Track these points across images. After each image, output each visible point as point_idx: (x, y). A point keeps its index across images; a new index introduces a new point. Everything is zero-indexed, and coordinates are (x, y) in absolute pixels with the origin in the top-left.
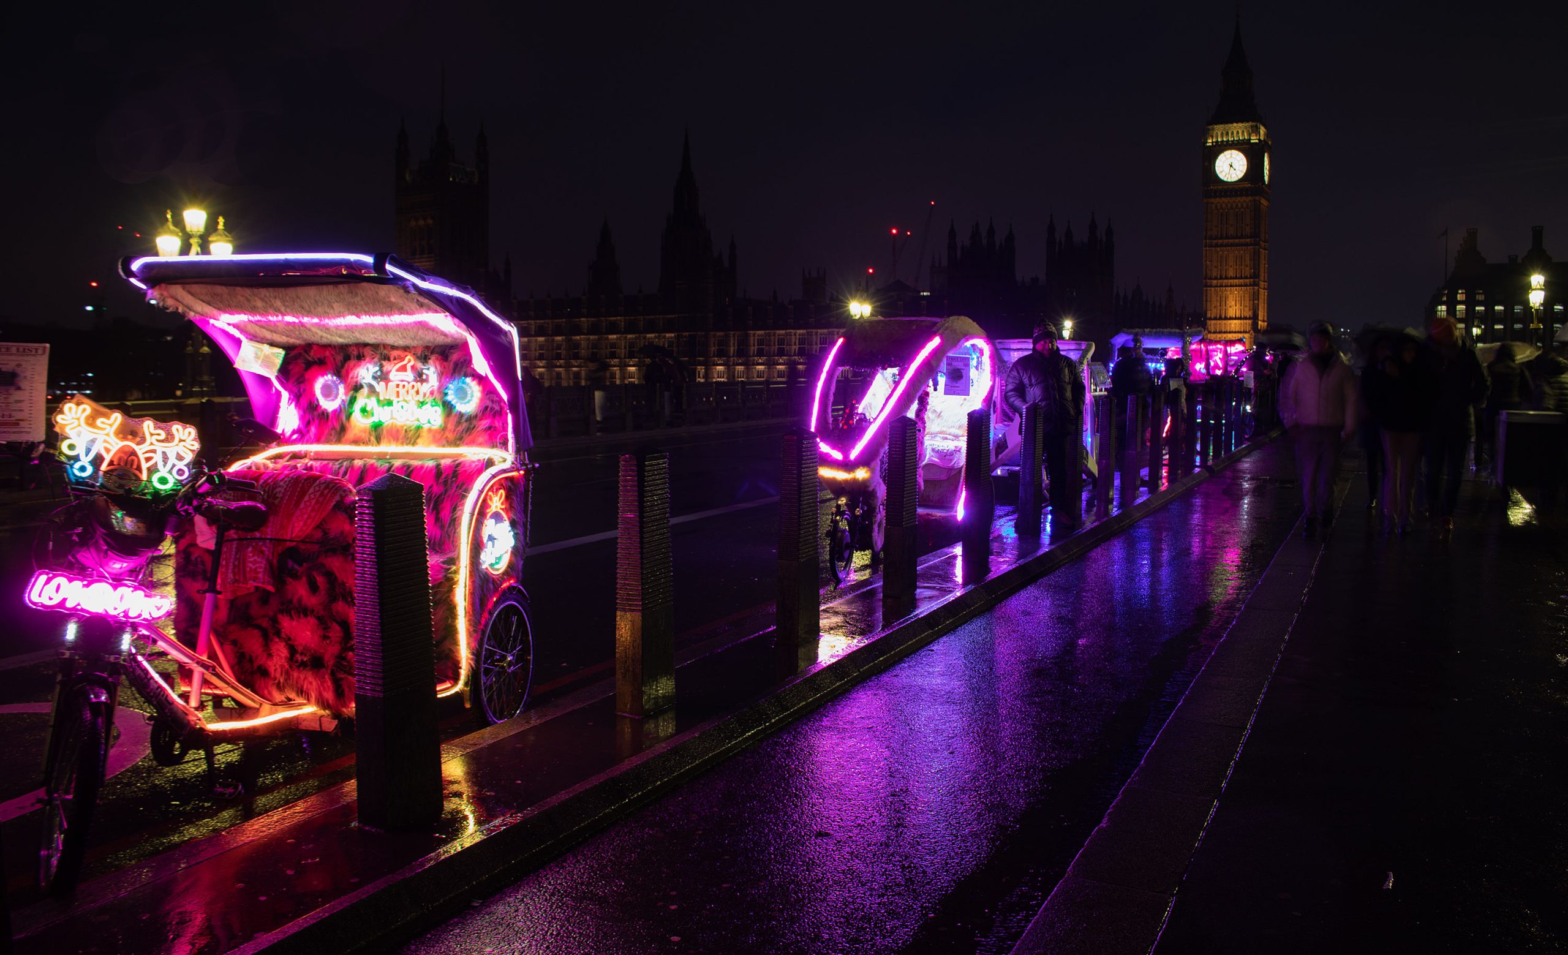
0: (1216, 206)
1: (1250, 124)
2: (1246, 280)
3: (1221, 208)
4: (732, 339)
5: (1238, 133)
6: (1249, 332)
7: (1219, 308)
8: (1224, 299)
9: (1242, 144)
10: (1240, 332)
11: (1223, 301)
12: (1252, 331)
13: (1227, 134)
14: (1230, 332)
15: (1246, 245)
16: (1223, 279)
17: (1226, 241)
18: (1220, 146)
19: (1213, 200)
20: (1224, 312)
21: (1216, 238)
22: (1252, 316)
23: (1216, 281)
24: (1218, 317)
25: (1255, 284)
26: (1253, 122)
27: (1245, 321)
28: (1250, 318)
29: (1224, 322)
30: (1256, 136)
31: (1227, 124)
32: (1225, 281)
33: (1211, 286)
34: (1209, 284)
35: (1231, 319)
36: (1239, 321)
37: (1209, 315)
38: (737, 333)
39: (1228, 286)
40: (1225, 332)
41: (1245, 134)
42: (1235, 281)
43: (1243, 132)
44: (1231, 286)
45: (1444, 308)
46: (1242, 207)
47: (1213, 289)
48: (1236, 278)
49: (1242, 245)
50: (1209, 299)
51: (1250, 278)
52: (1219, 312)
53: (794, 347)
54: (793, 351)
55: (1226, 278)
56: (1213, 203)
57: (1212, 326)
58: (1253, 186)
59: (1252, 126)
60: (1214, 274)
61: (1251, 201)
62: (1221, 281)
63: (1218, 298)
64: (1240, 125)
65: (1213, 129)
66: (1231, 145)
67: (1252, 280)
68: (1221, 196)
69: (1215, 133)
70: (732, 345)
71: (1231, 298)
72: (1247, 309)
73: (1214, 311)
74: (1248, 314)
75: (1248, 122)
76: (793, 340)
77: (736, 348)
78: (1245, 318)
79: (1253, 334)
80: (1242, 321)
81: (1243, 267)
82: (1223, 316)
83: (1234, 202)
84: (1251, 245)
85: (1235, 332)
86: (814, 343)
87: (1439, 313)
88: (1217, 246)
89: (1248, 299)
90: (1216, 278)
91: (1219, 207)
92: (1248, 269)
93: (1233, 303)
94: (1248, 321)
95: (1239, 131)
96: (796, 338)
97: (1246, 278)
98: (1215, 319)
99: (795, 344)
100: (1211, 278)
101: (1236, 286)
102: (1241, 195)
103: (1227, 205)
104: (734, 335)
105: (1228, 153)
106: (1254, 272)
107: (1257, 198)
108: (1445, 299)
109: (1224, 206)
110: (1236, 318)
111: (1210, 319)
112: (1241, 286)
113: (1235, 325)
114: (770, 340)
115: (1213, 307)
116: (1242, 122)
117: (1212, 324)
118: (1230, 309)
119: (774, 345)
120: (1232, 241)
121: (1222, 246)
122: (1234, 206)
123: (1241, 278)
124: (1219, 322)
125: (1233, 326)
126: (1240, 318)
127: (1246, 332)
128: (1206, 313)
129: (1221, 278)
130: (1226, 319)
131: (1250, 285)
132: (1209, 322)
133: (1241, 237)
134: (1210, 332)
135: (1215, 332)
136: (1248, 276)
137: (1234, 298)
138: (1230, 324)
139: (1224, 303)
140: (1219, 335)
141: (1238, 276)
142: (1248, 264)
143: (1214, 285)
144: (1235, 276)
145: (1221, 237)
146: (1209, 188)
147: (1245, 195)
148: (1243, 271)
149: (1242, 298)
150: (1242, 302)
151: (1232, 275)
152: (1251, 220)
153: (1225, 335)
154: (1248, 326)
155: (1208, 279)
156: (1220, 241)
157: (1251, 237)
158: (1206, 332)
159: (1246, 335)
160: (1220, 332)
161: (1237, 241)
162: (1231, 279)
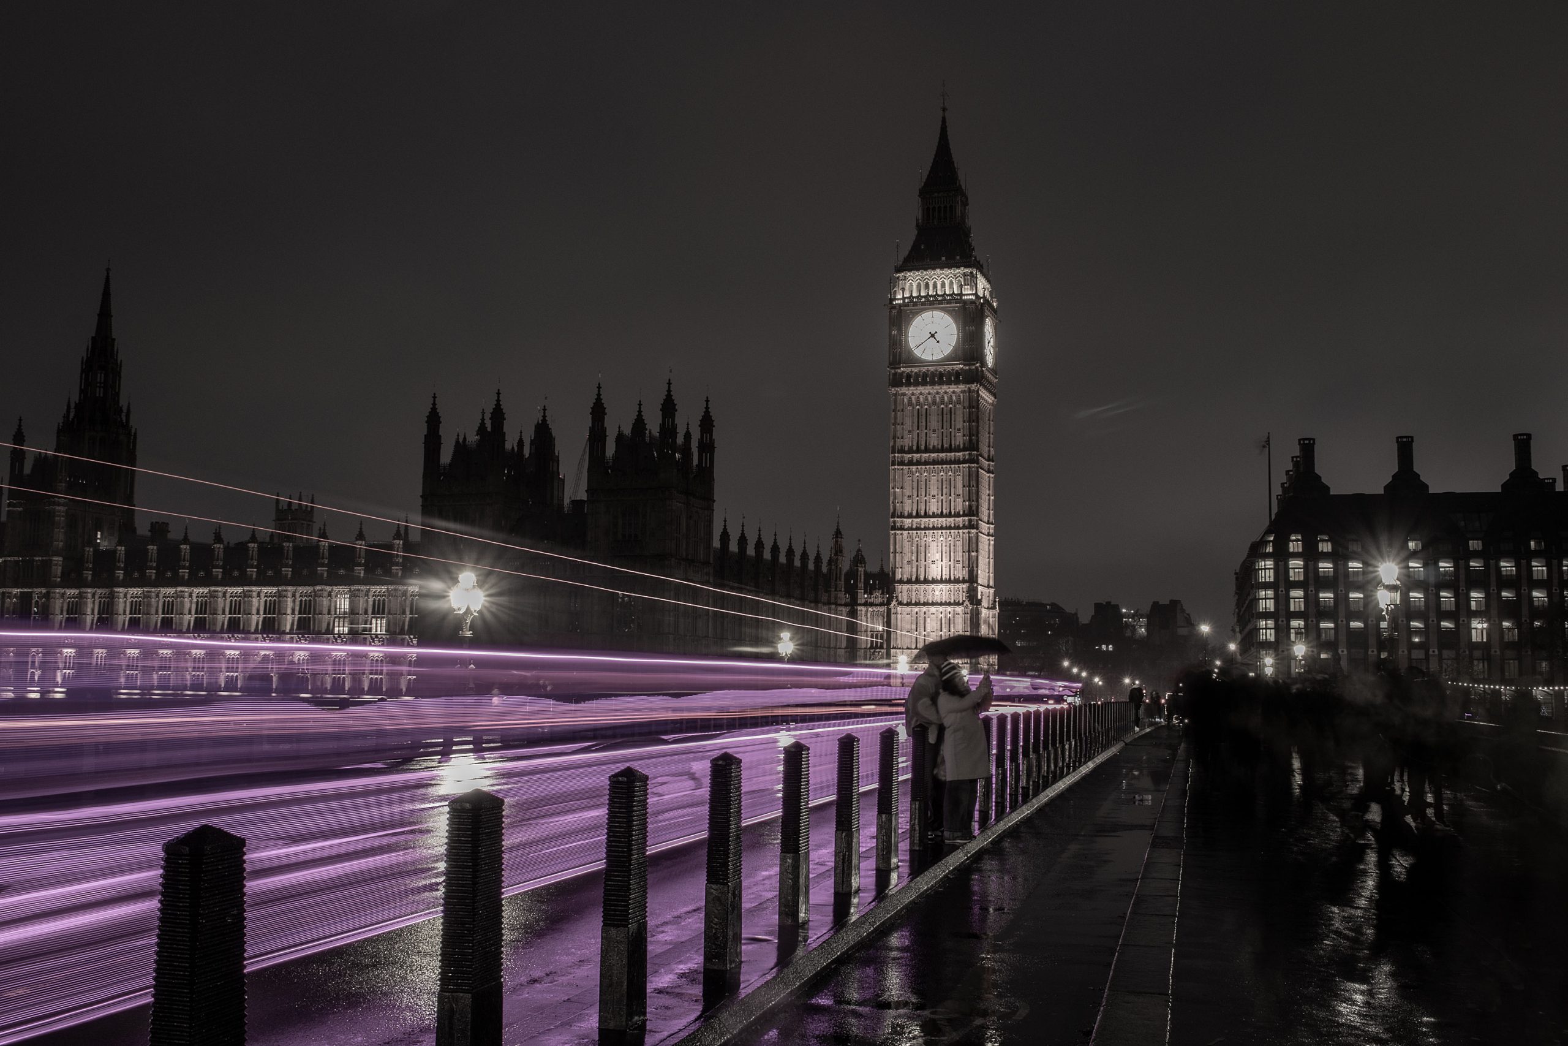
0: (910, 399)
1: (962, 270)
2: (957, 519)
3: (918, 403)
4: (89, 601)
5: (943, 285)
7: (915, 564)
8: (923, 549)
9: (949, 302)
10: (949, 604)
11: (921, 552)
12: (967, 603)
13: (927, 286)
14: (933, 604)
15: (957, 462)
16: (922, 517)
17: (925, 455)
18: (915, 304)
19: (904, 390)
20: (923, 570)
21: (910, 451)
22: (966, 577)
23: (910, 520)
24: (914, 579)
25: (971, 526)
26: (966, 267)
27: (957, 586)
28: (964, 581)
29: (923, 586)
30: (972, 289)
31: (926, 269)
32: (924, 520)
33: (902, 528)
34: (898, 525)
35: (934, 581)
36: (948, 586)
37: (898, 576)
38: (99, 591)
39: (938, 529)
40: (925, 604)
41: (955, 286)
42: (940, 519)
43: (951, 282)
44: (934, 528)
45: (1270, 563)
46: (950, 401)
47: (905, 533)
48: (942, 515)
49: (950, 462)
50: (898, 550)
51: (964, 515)
52: (914, 570)
53: (187, 617)
54: (186, 624)
55: (926, 515)
56: (904, 394)
57: (905, 594)
58: (967, 367)
59: (965, 274)
60: (907, 509)
61: (963, 392)
62: (918, 520)
63: (914, 549)
64: (947, 271)
65: (905, 278)
66: (932, 303)
67: (967, 518)
68: (916, 384)
69: (907, 283)
70: (89, 611)
71: (933, 546)
72: (960, 566)
73: (907, 568)
74: (961, 573)
75: (958, 267)
76: (187, 605)
77: (96, 616)
78: (957, 581)
79: (970, 607)
80: (952, 586)
81: (952, 498)
82: (922, 579)
83: (938, 393)
84: (965, 462)
85: (941, 604)
86: (220, 612)
87: (1262, 573)
88: (911, 463)
89: (961, 549)
90: (910, 516)
91: (914, 401)
92: (960, 500)
93: (938, 556)
94: (961, 586)
95: (946, 281)
96: (191, 602)
97: (957, 515)
98: (909, 581)
99: (190, 613)
100: (902, 516)
101: (942, 528)
102: (949, 382)
103: (926, 399)
104: (94, 595)
105: (927, 315)
106: (970, 506)
107: (973, 387)
108: (1270, 549)
109: (922, 399)
110: (942, 581)
111: (901, 582)
112: (950, 528)
113: (940, 592)
114: (149, 605)
115: (905, 562)
116: (949, 267)
117: (903, 591)
118: (933, 566)
119: (157, 613)
120: (936, 455)
121: (919, 463)
122: (938, 400)
123: (950, 515)
124: (915, 586)
125: (937, 593)
126: (949, 581)
127: (957, 604)
128: (894, 572)
129: (918, 516)
130: (926, 581)
131: (964, 527)
132: (898, 586)
133: (950, 450)
134: (900, 603)
135: (909, 604)
136: (961, 513)
137: (940, 547)
138: (925, 590)
139: (923, 554)
140: (916, 609)
141: (944, 511)
142: (961, 492)
143: (906, 527)
144: (939, 512)
145: (918, 451)
146: (899, 371)
147: (957, 382)
148: (952, 503)
149: (952, 547)
150: (952, 554)
151: (935, 511)
152: (964, 422)
153: (924, 609)
154: (961, 593)
155: (898, 517)
156: (917, 456)
157: (964, 450)
158: (894, 603)
159: (959, 609)
160: (917, 604)
161: (942, 455)
162: (934, 516)
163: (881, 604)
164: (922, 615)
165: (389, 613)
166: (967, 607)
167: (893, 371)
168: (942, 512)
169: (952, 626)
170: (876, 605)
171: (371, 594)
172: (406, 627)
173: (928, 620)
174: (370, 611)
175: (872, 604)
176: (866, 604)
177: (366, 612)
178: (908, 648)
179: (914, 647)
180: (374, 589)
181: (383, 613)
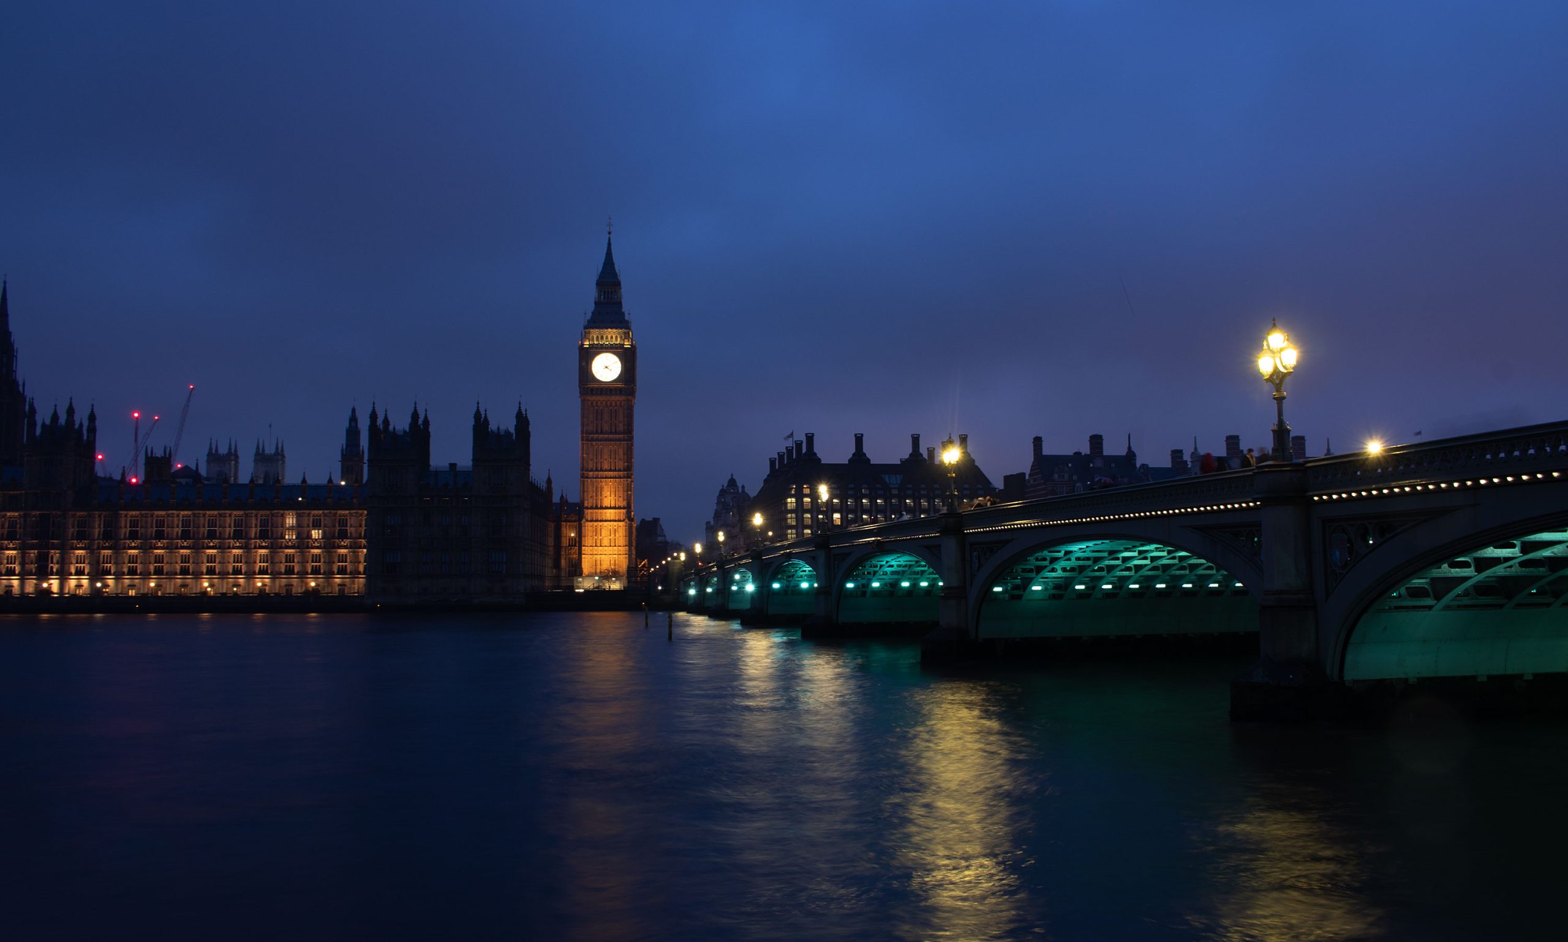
0: (592, 403)
1: (623, 330)
2: (620, 472)
3: (597, 405)
5: (612, 337)
6: (623, 520)
7: (595, 498)
8: (599, 489)
9: (617, 348)
10: (615, 521)
11: (599, 491)
12: (627, 520)
13: (603, 338)
14: (606, 521)
15: (619, 440)
16: (599, 471)
17: (601, 436)
18: (596, 348)
19: (589, 398)
20: (599, 501)
21: (592, 433)
22: (626, 505)
23: (592, 473)
24: (595, 506)
25: (629, 477)
26: (625, 328)
27: (620, 510)
28: (624, 508)
29: (600, 510)
30: (628, 341)
31: (602, 328)
32: (600, 473)
33: (587, 477)
34: (586, 475)
35: (606, 508)
36: (614, 511)
37: (586, 505)
39: (603, 478)
40: (601, 521)
41: (619, 339)
42: (610, 473)
43: (616, 337)
44: (606, 478)
45: (794, 500)
46: (616, 405)
47: (589, 480)
48: (610, 470)
49: (615, 440)
50: (586, 490)
51: (624, 471)
52: (595, 501)
55: (601, 470)
56: (589, 400)
57: (589, 515)
58: (627, 386)
59: (624, 333)
60: (591, 466)
61: (623, 400)
62: (597, 473)
63: (595, 489)
64: (614, 330)
65: (589, 333)
66: (606, 348)
67: (625, 473)
68: (597, 395)
69: (591, 336)
71: (606, 488)
72: (621, 499)
73: (590, 500)
74: (623, 503)
75: (621, 329)
78: (619, 508)
79: (628, 522)
80: (617, 511)
81: (617, 460)
82: (599, 506)
83: (609, 400)
84: (623, 440)
85: (610, 521)
87: (789, 505)
88: (593, 440)
89: (622, 490)
90: (592, 470)
91: (594, 404)
92: (621, 462)
93: (609, 493)
94: (622, 511)
97: (620, 470)
98: (592, 508)
100: (587, 470)
101: (611, 478)
102: (616, 394)
103: (602, 403)
105: (603, 355)
106: (627, 466)
107: (629, 398)
108: (793, 492)
109: (599, 403)
110: (611, 508)
111: (587, 508)
112: (615, 478)
113: (610, 514)
115: (589, 496)
116: (616, 328)
117: (588, 513)
118: (606, 499)
120: (607, 436)
121: (597, 440)
122: (609, 404)
123: (615, 470)
124: (595, 510)
125: (608, 515)
126: (615, 508)
127: (619, 521)
128: (583, 503)
129: (597, 470)
130: (602, 508)
131: (624, 477)
132: (586, 511)
133: (616, 433)
134: (587, 521)
135: (592, 521)
136: (622, 469)
137: (609, 489)
138: (606, 513)
139: (599, 493)
140: (596, 524)
141: (612, 468)
142: (622, 457)
143: (590, 476)
144: (609, 468)
145: (597, 433)
146: (586, 386)
147: (621, 394)
148: (617, 464)
149: (617, 489)
150: (617, 493)
151: (607, 468)
152: (624, 417)
153: (600, 523)
154: (622, 515)
155: (586, 471)
156: (596, 436)
157: (624, 433)
158: (584, 520)
159: (621, 524)
160: (597, 521)
161: (611, 436)
162: (606, 471)
163: (575, 521)
164: (599, 527)
165: (325, 526)
166: (626, 522)
167: (583, 387)
168: (611, 468)
169: (617, 533)
170: (572, 522)
171: (311, 515)
172: (336, 535)
173: (603, 530)
174: (311, 525)
175: (569, 521)
176: (565, 521)
177: (308, 526)
178: (591, 546)
179: (594, 545)
180: (313, 512)
181: (320, 526)
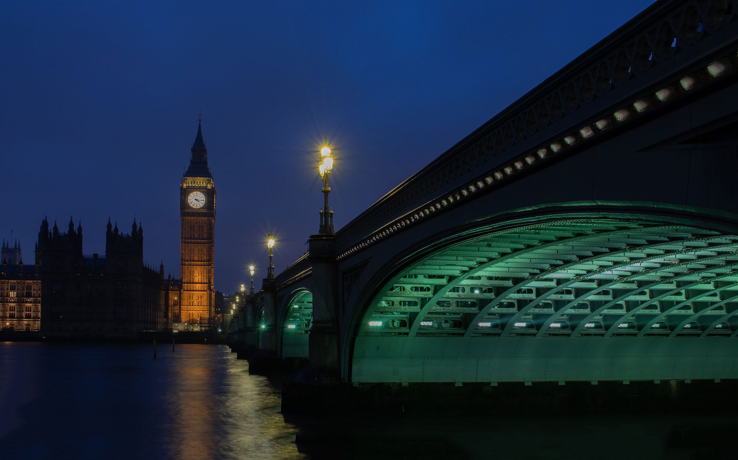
0: (188, 221)
3: (191, 222)
5: (200, 182)
6: (206, 291)
7: (189, 277)
8: (192, 272)
9: (203, 189)
10: (201, 291)
11: (191, 273)
12: (208, 290)
13: (194, 182)
14: (196, 291)
15: (204, 243)
16: (192, 261)
17: (193, 240)
18: (191, 188)
19: (186, 218)
20: (192, 279)
21: (188, 239)
22: (208, 282)
23: (188, 262)
24: (189, 282)
25: (209, 265)
26: (208, 177)
27: (204, 285)
28: (206, 283)
29: (192, 285)
30: (210, 185)
31: (194, 177)
32: (192, 262)
33: (185, 265)
34: (184, 263)
35: (196, 283)
36: (201, 285)
37: (184, 281)
39: (194, 265)
40: (193, 291)
41: (204, 184)
42: (198, 262)
43: (203, 182)
44: (196, 265)
46: (202, 222)
47: (186, 266)
48: (199, 261)
49: (202, 243)
50: (184, 272)
51: (207, 261)
52: (189, 279)
55: (193, 261)
56: (186, 219)
57: (186, 287)
58: (208, 212)
59: (208, 180)
60: (187, 258)
61: (207, 220)
63: (189, 272)
64: (202, 178)
65: (187, 179)
66: (196, 189)
67: (208, 262)
68: (191, 216)
69: (188, 181)
71: (196, 271)
72: (205, 278)
73: (187, 278)
74: (206, 281)
75: (206, 177)
78: (204, 283)
79: (209, 292)
80: (202, 285)
81: (202, 255)
82: (192, 282)
83: (198, 220)
84: (207, 243)
85: (198, 291)
88: (188, 243)
89: (205, 272)
90: (187, 261)
91: (189, 222)
92: (205, 256)
93: (197, 275)
94: (205, 285)
95: (201, 182)
97: (204, 261)
98: (187, 283)
100: (185, 261)
101: (199, 265)
102: (202, 216)
103: (194, 221)
105: (195, 193)
106: (209, 258)
107: (210, 218)
109: (192, 221)
110: (199, 283)
111: (184, 283)
112: (202, 265)
113: (198, 286)
115: (186, 276)
116: (203, 177)
117: (185, 286)
118: (196, 278)
120: (197, 240)
121: (191, 243)
122: (198, 222)
123: (202, 261)
124: (189, 285)
125: (197, 287)
126: (201, 283)
127: (204, 291)
128: (182, 280)
129: (190, 261)
130: (193, 283)
131: (207, 265)
133: (202, 239)
134: (184, 290)
135: (187, 290)
136: (206, 260)
137: (198, 272)
138: (196, 286)
139: (192, 274)
140: (190, 292)
141: (200, 260)
142: (206, 253)
143: (186, 264)
144: (198, 260)
145: (191, 239)
146: (184, 211)
147: (205, 216)
148: (203, 257)
149: (202, 272)
150: (202, 274)
151: (197, 259)
152: (207, 230)
153: (193, 292)
154: (205, 287)
155: (184, 261)
156: (190, 240)
157: (207, 239)
158: (182, 290)
159: (205, 293)
160: (190, 291)
161: (199, 241)
162: (196, 261)
163: (177, 290)
164: (192, 294)
165: (18, 290)
166: (208, 292)
167: (182, 211)
168: (199, 260)
169: (202, 298)
170: (175, 291)
171: (9, 283)
172: (25, 295)
173: (194, 296)
174: (9, 289)
175: (174, 290)
176: (172, 290)
177: (8, 289)
178: (187, 305)
179: (189, 305)
180: (11, 281)
181: (15, 289)
